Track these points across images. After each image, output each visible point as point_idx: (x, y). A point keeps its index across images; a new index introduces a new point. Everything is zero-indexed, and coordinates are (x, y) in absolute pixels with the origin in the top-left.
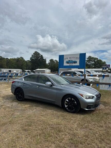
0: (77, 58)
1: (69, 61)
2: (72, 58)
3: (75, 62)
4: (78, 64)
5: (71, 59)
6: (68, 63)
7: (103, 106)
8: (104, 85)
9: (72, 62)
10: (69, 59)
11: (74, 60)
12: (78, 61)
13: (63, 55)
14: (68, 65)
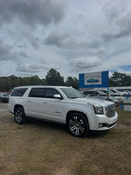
0: (99, 76)
1: (90, 80)
2: (93, 76)
3: (97, 81)
4: (100, 83)
5: (92, 78)
6: (89, 82)
7: (126, 126)
8: (128, 106)
9: (94, 81)
10: (90, 78)
11: (95, 78)
12: (100, 79)
13: (84, 74)
14: (89, 84)
